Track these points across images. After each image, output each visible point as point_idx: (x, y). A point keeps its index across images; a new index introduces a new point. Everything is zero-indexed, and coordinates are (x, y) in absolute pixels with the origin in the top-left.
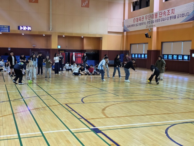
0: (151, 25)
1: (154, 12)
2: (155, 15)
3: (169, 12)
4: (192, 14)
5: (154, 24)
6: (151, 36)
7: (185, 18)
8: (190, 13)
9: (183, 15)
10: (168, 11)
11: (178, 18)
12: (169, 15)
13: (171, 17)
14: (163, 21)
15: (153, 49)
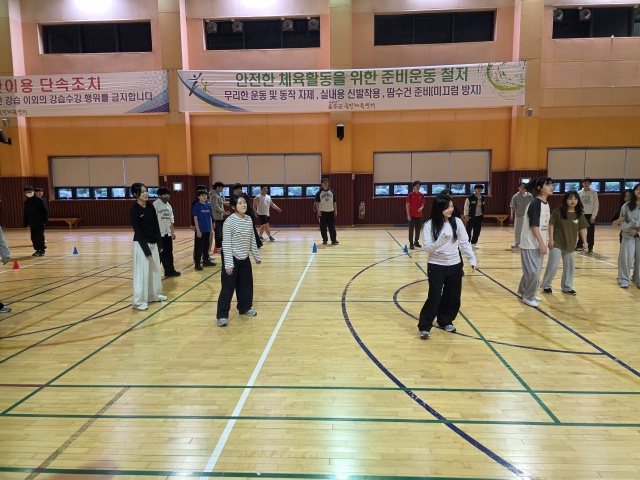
0: (10, 108)
1: (15, 74)
2: (19, 84)
3: (78, 81)
4: (161, 97)
5: (18, 107)
6: (10, 140)
7: (138, 104)
8: (154, 95)
9: (132, 97)
10: (78, 79)
11: (115, 100)
12: (78, 88)
13: (88, 97)
14: (58, 104)
15: (24, 175)
